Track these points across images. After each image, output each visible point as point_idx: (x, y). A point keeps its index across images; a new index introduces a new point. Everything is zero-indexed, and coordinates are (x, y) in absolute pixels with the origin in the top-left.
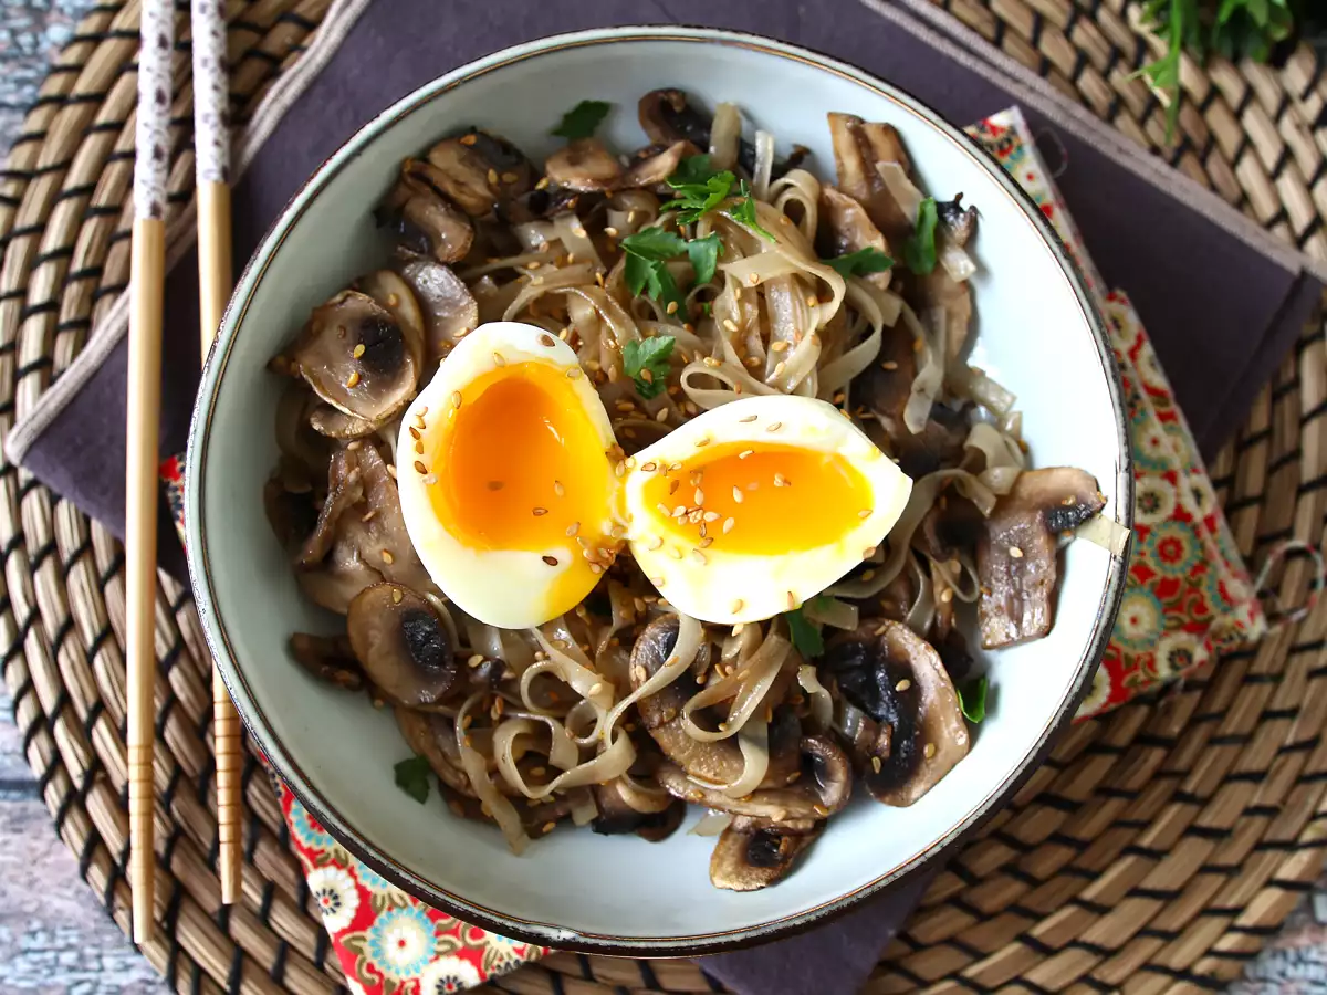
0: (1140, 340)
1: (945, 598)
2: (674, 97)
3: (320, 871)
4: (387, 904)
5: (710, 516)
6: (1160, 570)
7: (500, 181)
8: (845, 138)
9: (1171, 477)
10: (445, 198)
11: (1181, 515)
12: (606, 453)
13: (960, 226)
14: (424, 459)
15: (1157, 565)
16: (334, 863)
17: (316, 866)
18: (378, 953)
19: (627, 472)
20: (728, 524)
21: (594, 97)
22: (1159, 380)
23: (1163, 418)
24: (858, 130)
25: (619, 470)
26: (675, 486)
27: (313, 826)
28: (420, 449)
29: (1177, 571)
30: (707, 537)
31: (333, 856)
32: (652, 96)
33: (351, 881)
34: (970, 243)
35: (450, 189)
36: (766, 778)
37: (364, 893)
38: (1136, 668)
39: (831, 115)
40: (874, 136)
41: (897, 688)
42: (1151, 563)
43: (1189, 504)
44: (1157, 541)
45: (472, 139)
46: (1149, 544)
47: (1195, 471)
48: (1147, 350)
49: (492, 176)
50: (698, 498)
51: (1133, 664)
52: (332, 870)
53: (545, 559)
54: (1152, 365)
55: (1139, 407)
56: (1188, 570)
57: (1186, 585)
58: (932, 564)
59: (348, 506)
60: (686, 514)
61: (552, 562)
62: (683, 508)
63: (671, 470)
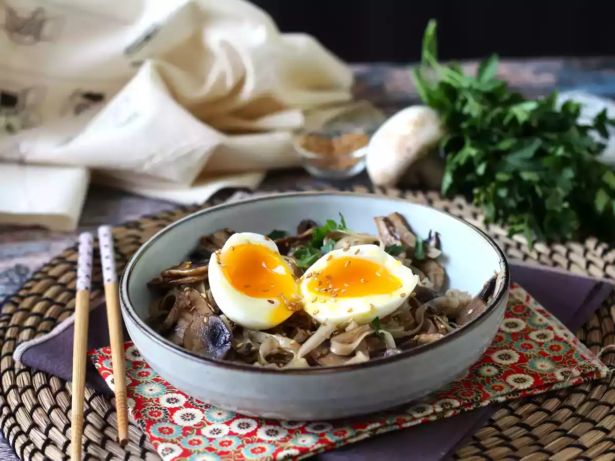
0: (528, 297)
1: (442, 327)
3: (164, 444)
4: (197, 452)
5: (335, 290)
6: (551, 354)
8: (383, 225)
9: (551, 329)
11: (557, 338)
12: (292, 275)
13: (433, 243)
14: (220, 262)
15: (550, 352)
16: (171, 442)
17: (162, 443)
19: (300, 281)
20: (343, 291)
22: (540, 307)
23: (544, 315)
24: (388, 222)
25: (298, 280)
26: (320, 283)
27: (160, 433)
28: (219, 259)
29: (560, 354)
30: (336, 295)
31: (170, 440)
33: (179, 447)
34: (438, 246)
37: (185, 449)
38: (546, 376)
39: (375, 218)
40: (392, 219)
42: (547, 352)
43: (561, 336)
44: (549, 346)
45: (230, 230)
46: (545, 347)
47: (563, 329)
48: (532, 300)
50: (330, 286)
51: (543, 375)
53: (269, 301)
54: (535, 304)
55: (531, 313)
56: (565, 353)
57: (565, 357)
58: (435, 318)
59: (184, 306)
60: (326, 290)
61: (272, 302)
62: (324, 289)
63: (318, 274)
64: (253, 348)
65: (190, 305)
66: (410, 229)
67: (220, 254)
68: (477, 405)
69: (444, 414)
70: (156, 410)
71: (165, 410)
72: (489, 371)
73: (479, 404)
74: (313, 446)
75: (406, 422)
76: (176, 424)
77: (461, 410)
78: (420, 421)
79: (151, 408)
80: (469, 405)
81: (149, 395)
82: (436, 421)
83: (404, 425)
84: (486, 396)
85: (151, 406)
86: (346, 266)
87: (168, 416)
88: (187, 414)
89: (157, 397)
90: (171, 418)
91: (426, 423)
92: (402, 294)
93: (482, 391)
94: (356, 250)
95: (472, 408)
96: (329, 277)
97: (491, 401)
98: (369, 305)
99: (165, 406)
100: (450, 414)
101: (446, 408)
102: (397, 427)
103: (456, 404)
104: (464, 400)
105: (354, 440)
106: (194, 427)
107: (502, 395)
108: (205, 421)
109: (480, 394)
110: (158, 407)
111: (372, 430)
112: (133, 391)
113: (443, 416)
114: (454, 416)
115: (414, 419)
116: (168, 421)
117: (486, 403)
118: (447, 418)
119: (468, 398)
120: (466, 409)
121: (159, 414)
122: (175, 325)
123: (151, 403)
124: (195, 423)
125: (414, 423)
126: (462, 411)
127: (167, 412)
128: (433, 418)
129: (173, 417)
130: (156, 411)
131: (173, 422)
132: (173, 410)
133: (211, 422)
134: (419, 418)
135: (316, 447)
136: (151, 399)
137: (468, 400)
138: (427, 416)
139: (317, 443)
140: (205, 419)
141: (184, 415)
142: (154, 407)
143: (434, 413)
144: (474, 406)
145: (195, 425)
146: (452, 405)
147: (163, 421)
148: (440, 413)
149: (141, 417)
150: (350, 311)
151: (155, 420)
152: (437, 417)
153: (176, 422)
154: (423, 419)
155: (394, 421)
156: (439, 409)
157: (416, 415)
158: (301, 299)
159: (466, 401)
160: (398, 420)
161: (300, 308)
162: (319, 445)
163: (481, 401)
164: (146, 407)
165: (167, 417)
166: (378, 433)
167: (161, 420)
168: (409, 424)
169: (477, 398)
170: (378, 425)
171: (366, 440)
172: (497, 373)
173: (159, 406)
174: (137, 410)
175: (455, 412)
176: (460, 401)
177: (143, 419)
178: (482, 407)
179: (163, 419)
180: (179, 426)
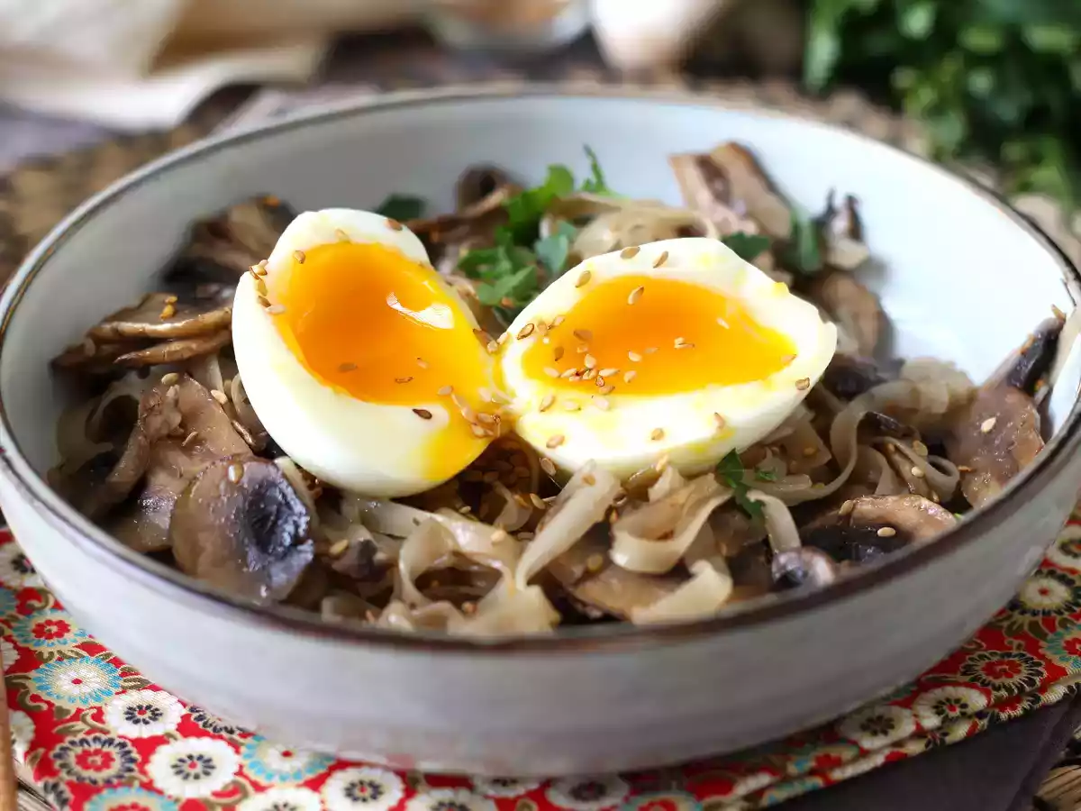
1: (916, 473)
5: (607, 372)
8: (694, 175)
13: (840, 224)
19: (499, 352)
20: (628, 376)
24: (710, 168)
25: (492, 346)
26: (559, 354)
28: (263, 289)
34: (856, 232)
39: (676, 160)
40: (724, 160)
41: (880, 534)
45: (274, 200)
50: (590, 361)
53: (416, 411)
58: (891, 447)
59: (165, 432)
60: (577, 374)
61: (425, 415)
62: (573, 371)
63: (551, 327)
64: (380, 556)
65: (182, 425)
66: (771, 186)
67: (266, 274)
68: (1034, 702)
69: (946, 734)
70: (98, 746)
71: (123, 745)
72: (1044, 592)
73: (1038, 699)
75: (838, 763)
76: (160, 792)
77: (990, 721)
78: (879, 760)
79: (83, 741)
80: (1012, 702)
81: (72, 700)
82: (922, 756)
83: (838, 775)
84: (1057, 673)
85: (81, 736)
86: (630, 301)
87: (133, 766)
88: (190, 757)
89: (97, 704)
90: (144, 772)
91: (896, 762)
92: (800, 382)
93: (1042, 657)
94: (658, 256)
95: (1019, 712)
96: (580, 335)
97: (1070, 688)
98: (713, 417)
99: (121, 732)
100: (961, 731)
101: (952, 714)
102: (818, 782)
103: (977, 700)
104: (998, 689)
106: (213, 799)
108: (246, 777)
109: (1040, 669)
110: (104, 737)
111: (747, 798)
112: (24, 686)
113: (943, 741)
114: (972, 736)
115: (864, 754)
116: (136, 783)
117: (1056, 693)
118: (953, 745)
119: (1008, 681)
120: (1004, 716)
121: (108, 760)
122: (141, 486)
123: (79, 725)
124: (218, 787)
125: (865, 766)
126: (995, 720)
127: (129, 752)
128: (915, 748)
129: (148, 767)
130: (97, 752)
131: (148, 786)
132: (148, 747)
133: (263, 781)
134: (878, 750)
136: (79, 711)
137: (1009, 690)
138: (899, 744)
140: (246, 771)
141: (182, 760)
142: (90, 738)
143: (920, 733)
144: (1026, 704)
145: (216, 794)
146: (965, 706)
147: (120, 784)
148: (932, 731)
149: (53, 773)
150: (658, 436)
151: (95, 782)
152: (927, 746)
153: (158, 784)
154: (887, 752)
155: (812, 764)
156: (931, 721)
157: (868, 743)
158: (508, 403)
159: (1004, 693)
160: (818, 759)
161: (506, 430)
163: (1043, 689)
164: (69, 738)
165: (130, 770)
166: (766, 801)
167: (115, 781)
168: (849, 772)
169: (1031, 682)
170: (764, 779)
172: (1070, 599)
173: (106, 732)
174: (41, 751)
175: (975, 726)
176: (988, 694)
177: (61, 779)
178: (1046, 707)
179: (120, 777)
180: (170, 797)
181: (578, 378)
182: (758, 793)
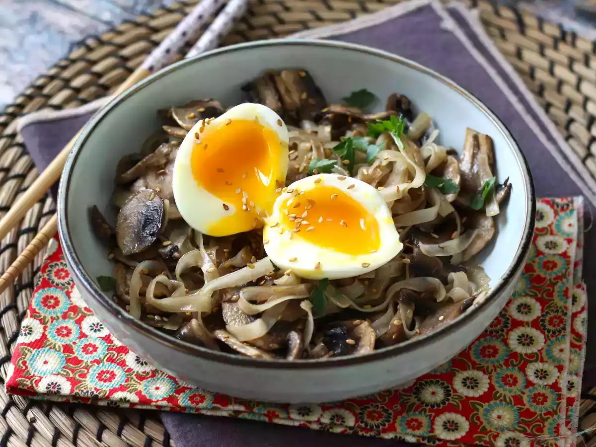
0: (583, 309)
1: (396, 322)
2: (404, 100)
3: (32, 319)
4: (52, 346)
5: (304, 222)
6: (528, 404)
7: (306, 100)
9: (560, 368)
10: (277, 91)
11: (555, 387)
12: (277, 181)
14: (201, 135)
15: (529, 401)
16: (40, 320)
17: (31, 316)
18: (33, 360)
19: (280, 193)
20: (311, 228)
21: (370, 90)
22: (582, 329)
23: (573, 345)
26: (297, 206)
27: (42, 302)
28: (202, 130)
29: (538, 409)
30: (299, 229)
31: (42, 317)
32: (394, 95)
33: (42, 331)
35: (282, 90)
36: (261, 338)
37: (44, 336)
38: (486, 434)
39: (468, 129)
40: (482, 141)
41: (347, 341)
42: (525, 399)
43: (563, 385)
44: (536, 392)
45: (303, 74)
46: (530, 391)
47: (576, 374)
48: (584, 315)
49: (304, 96)
50: (305, 214)
51: (485, 431)
52: (37, 322)
53: (224, 205)
55: (562, 334)
56: (544, 411)
57: (539, 417)
60: (295, 218)
61: (226, 207)
62: (294, 215)
63: (299, 194)
64: (176, 254)
67: (208, 124)
68: (376, 435)
69: (332, 428)
72: (433, 393)
73: (379, 434)
74: (158, 401)
75: (277, 416)
76: (69, 298)
77: (353, 433)
78: (297, 424)
80: (366, 430)
82: (315, 431)
83: (276, 421)
84: (392, 428)
86: (332, 197)
87: (71, 283)
91: (303, 428)
92: (366, 264)
94: (351, 185)
95: (368, 435)
96: (311, 202)
97: (396, 437)
100: (338, 430)
101: (336, 422)
102: (267, 419)
103: (351, 421)
104: (362, 422)
105: (209, 413)
106: (83, 309)
107: (414, 436)
111: (235, 412)
113: (328, 430)
114: (343, 434)
115: (289, 418)
116: (66, 290)
117: (389, 436)
118: (332, 433)
120: (360, 433)
121: (67, 276)
124: (88, 306)
125: (290, 423)
126: (356, 433)
128: (315, 427)
129: (76, 286)
130: (66, 271)
131: (68, 293)
134: (296, 420)
135: (159, 403)
137: (366, 425)
138: (310, 422)
139: (164, 399)
143: (318, 422)
144: (372, 433)
145: (85, 308)
146: (344, 422)
147: (61, 288)
148: (325, 424)
149: (44, 272)
150: (294, 261)
151: (53, 282)
152: (320, 428)
153: (72, 294)
154: (302, 423)
155: (266, 412)
156: (326, 420)
157: (294, 416)
158: (266, 216)
159: (363, 425)
160: (269, 412)
162: (165, 403)
163: (385, 431)
164: (62, 261)
165: (69, 284)
166: (241, 416)
167: (60, 285)
168: (281, 422)
169: (378, 427)
170: (242, 408)
171: (224, 418)
172: (439, 402)
174: (49, 261)
175: (346, 430)
176: (357, 421)
177: (44, 276)
178: (382, 439)
179: (63, 285)
180: (71, 301)
181: (294, 219)
182: (240, 412)
